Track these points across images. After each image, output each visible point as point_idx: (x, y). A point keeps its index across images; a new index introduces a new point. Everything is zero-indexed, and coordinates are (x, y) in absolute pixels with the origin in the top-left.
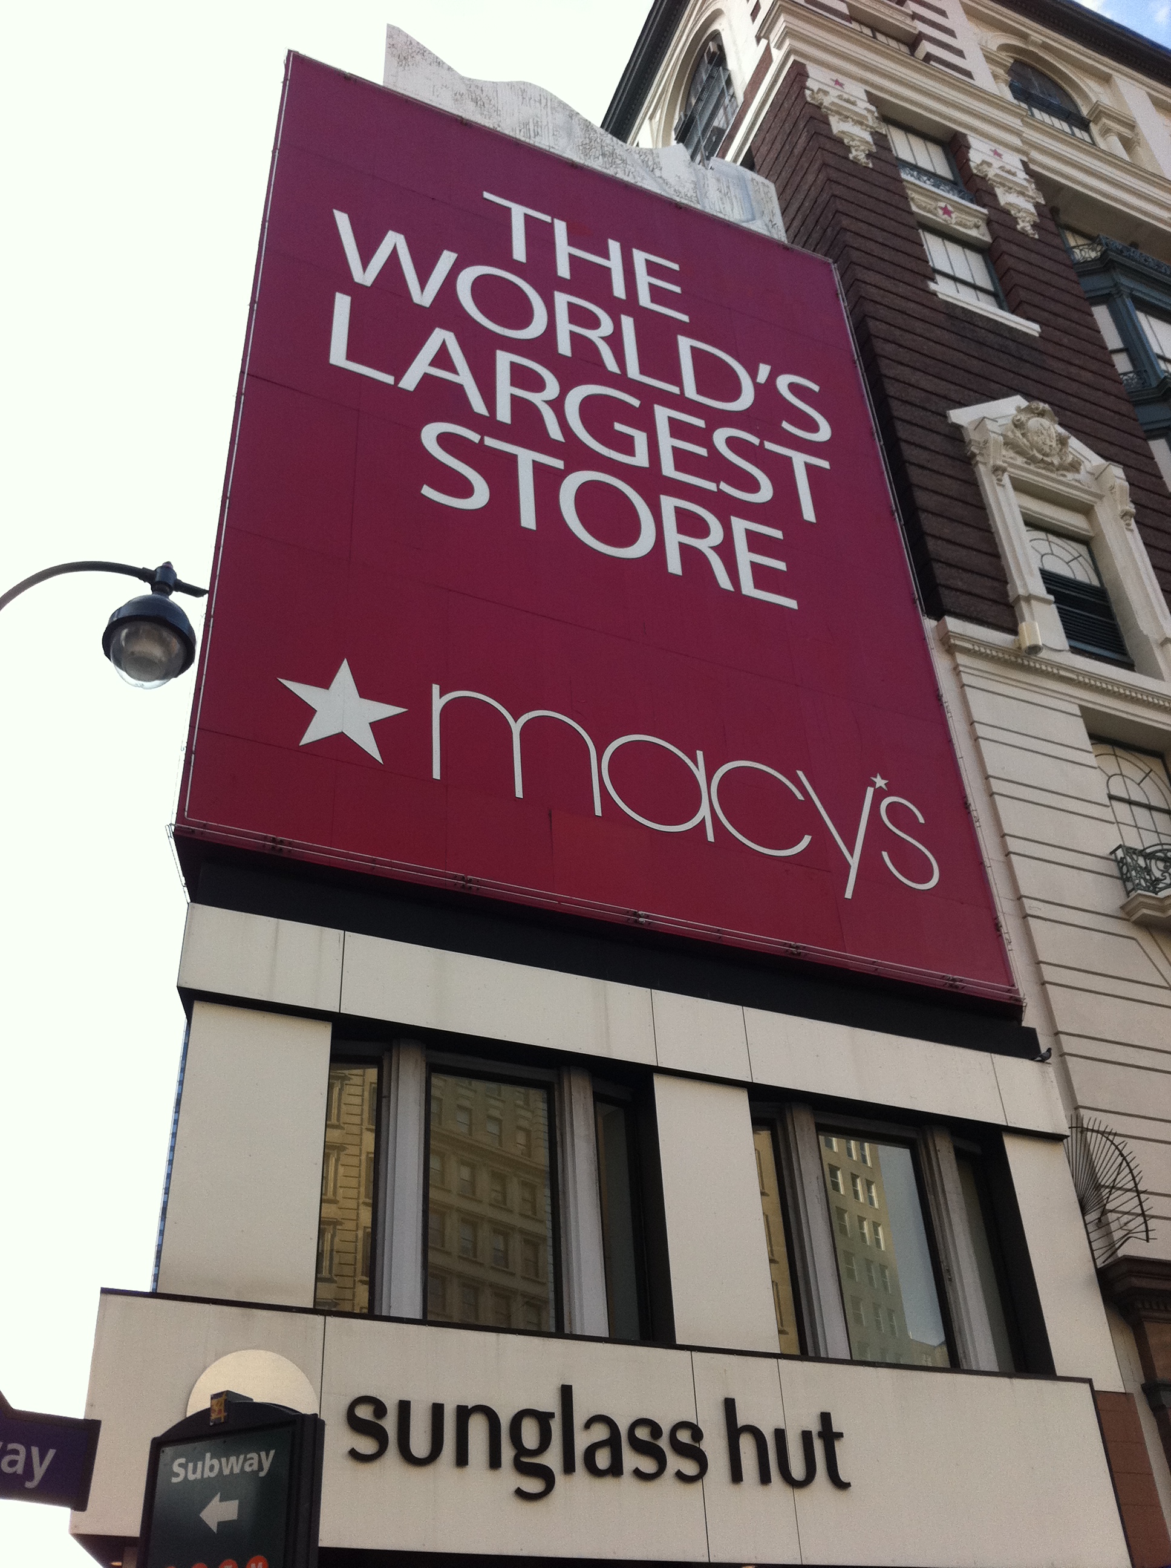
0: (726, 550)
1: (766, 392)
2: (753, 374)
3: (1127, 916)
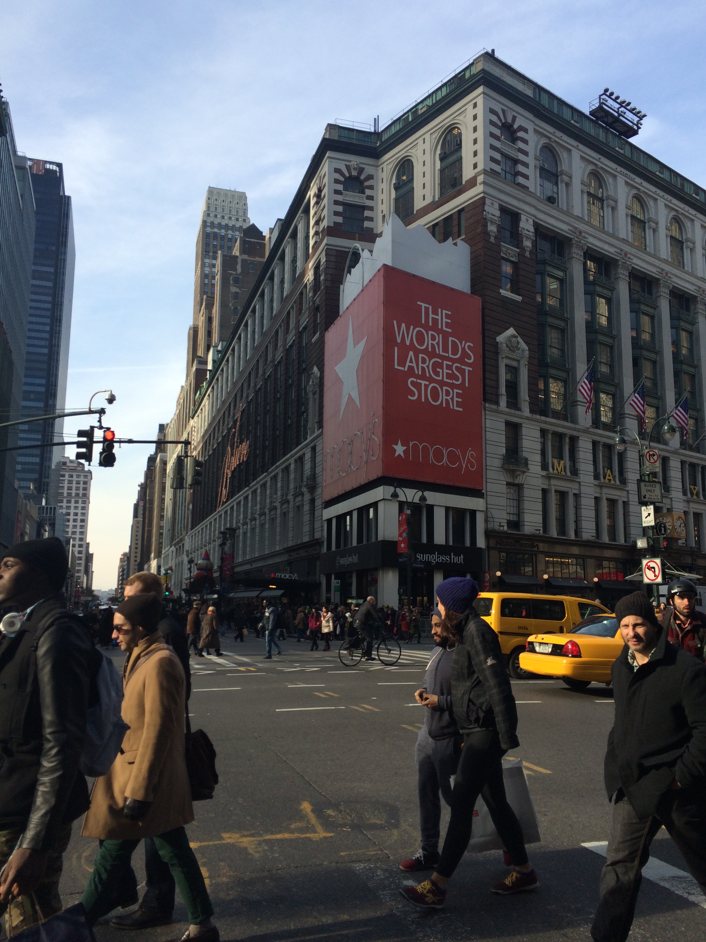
0: (452, 399)
1: (463, 349)
2: (461, 345)
3: (502, 467)
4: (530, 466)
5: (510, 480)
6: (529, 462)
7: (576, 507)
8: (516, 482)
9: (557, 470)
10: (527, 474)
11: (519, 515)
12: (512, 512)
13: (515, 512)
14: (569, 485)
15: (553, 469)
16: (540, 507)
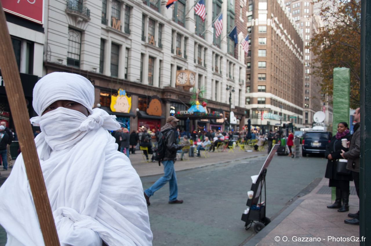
3: (66, 11)
4: (91, 17)
5: (73, 24)
6: (91, 14)
7: (128, 58)
8: (79, 27)
9: (115, 27)
10: (89, 23)
11: (80, 56)
12: (74, 52)
13: (76, 53)
14: (123, 40)
15: (112, 25)
16: (98, 51)
